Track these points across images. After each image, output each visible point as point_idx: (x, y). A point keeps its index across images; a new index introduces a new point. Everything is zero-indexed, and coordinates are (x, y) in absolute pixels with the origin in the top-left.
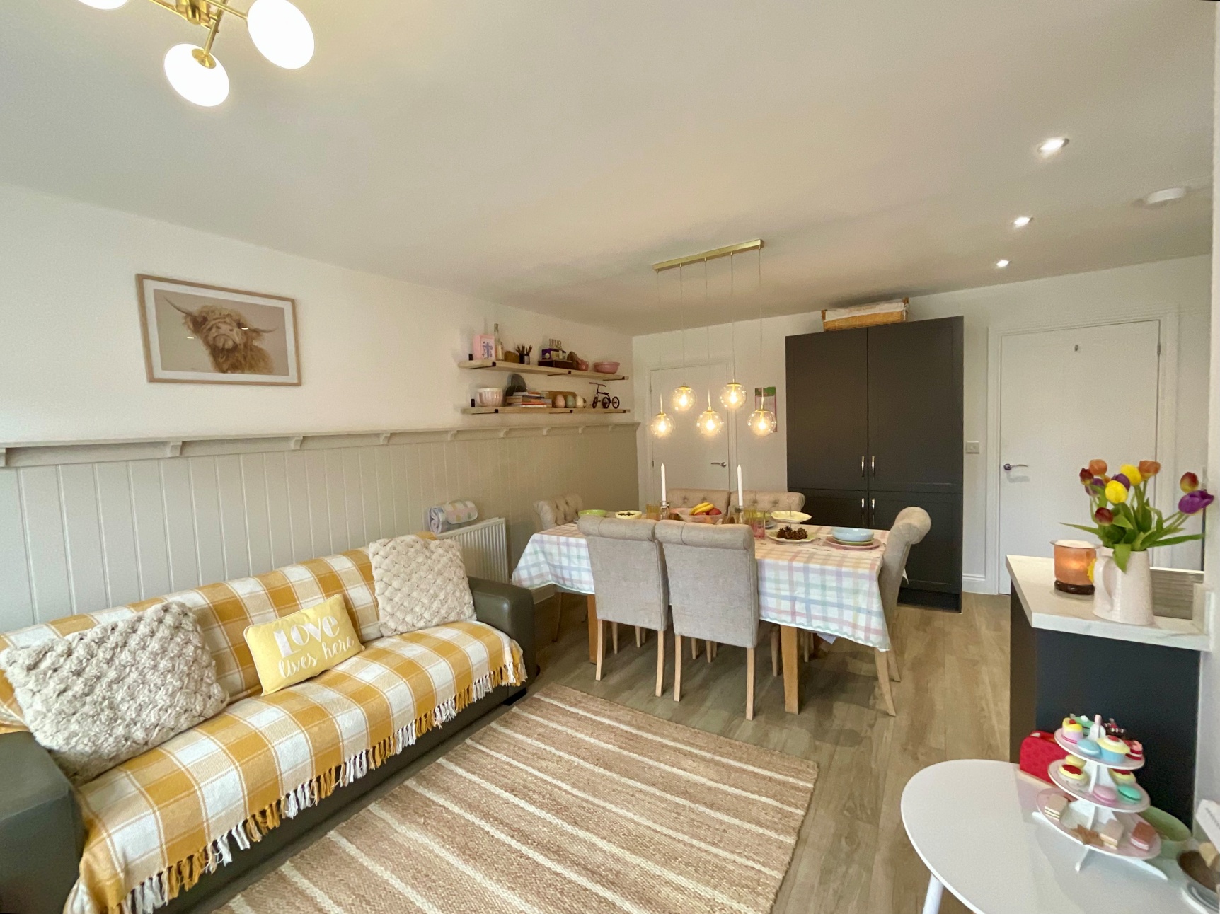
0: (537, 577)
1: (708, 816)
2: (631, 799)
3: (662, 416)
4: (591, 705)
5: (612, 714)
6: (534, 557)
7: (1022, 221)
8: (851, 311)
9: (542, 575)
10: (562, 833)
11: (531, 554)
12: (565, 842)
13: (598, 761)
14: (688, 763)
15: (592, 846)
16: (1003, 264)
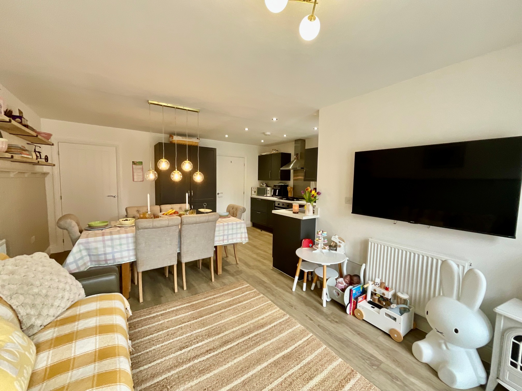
0: (82, 266)
1: (243, 304)
2: (221, 317)
3: (151, 171)
4: (155, 310)
5: (169, 307)
6: (79, 254)
7: (247, 129)
8: (183, 138)
9: (85, 264)
10: (222, 337)
11: (77, 252)
12: (227, 338)
13: (194, 318)
14: (218, 300)
15: (233, 332)
16: (227, 136)
